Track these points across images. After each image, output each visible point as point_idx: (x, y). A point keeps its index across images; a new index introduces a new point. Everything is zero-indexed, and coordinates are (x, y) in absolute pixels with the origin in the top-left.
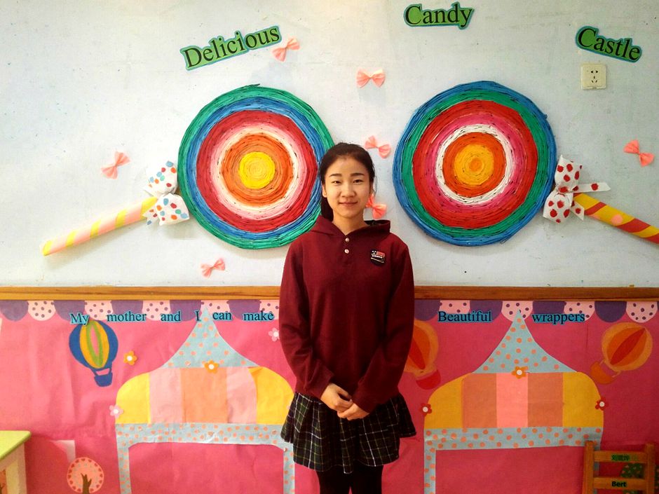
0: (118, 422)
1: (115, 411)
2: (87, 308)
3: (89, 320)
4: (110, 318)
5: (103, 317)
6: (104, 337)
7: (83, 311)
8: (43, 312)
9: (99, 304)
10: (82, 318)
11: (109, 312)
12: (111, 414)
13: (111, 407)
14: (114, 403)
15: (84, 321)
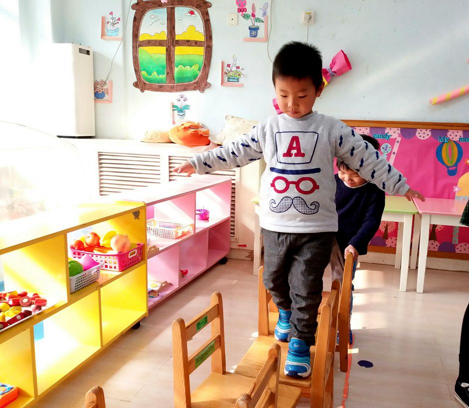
0: (457, 195)
1: (456, 189)
2: (448, 134)
3: (449, 140)
4: (461, 140)
5: (457, 139)
6: (455, 150)
7: (446, 135)
8: (424, 135)
9: (455, 132)
10: (446, 140)
11: (460, 136)
12: (454, 190)
13: (454, 187)
14: (456, 185)
15: (446, 141)
